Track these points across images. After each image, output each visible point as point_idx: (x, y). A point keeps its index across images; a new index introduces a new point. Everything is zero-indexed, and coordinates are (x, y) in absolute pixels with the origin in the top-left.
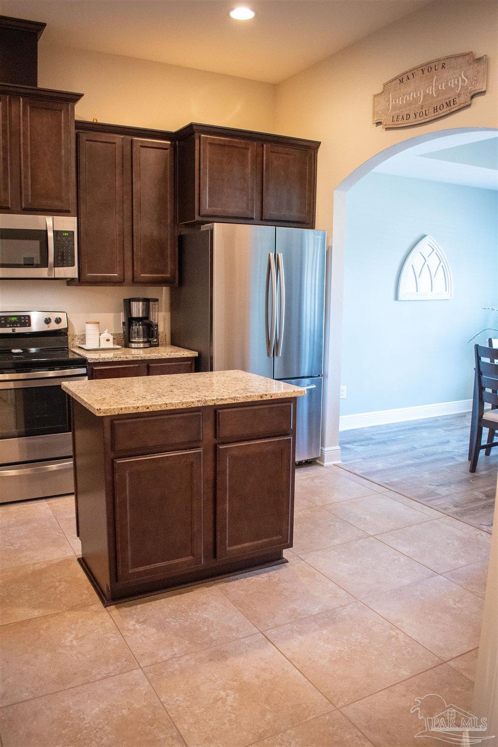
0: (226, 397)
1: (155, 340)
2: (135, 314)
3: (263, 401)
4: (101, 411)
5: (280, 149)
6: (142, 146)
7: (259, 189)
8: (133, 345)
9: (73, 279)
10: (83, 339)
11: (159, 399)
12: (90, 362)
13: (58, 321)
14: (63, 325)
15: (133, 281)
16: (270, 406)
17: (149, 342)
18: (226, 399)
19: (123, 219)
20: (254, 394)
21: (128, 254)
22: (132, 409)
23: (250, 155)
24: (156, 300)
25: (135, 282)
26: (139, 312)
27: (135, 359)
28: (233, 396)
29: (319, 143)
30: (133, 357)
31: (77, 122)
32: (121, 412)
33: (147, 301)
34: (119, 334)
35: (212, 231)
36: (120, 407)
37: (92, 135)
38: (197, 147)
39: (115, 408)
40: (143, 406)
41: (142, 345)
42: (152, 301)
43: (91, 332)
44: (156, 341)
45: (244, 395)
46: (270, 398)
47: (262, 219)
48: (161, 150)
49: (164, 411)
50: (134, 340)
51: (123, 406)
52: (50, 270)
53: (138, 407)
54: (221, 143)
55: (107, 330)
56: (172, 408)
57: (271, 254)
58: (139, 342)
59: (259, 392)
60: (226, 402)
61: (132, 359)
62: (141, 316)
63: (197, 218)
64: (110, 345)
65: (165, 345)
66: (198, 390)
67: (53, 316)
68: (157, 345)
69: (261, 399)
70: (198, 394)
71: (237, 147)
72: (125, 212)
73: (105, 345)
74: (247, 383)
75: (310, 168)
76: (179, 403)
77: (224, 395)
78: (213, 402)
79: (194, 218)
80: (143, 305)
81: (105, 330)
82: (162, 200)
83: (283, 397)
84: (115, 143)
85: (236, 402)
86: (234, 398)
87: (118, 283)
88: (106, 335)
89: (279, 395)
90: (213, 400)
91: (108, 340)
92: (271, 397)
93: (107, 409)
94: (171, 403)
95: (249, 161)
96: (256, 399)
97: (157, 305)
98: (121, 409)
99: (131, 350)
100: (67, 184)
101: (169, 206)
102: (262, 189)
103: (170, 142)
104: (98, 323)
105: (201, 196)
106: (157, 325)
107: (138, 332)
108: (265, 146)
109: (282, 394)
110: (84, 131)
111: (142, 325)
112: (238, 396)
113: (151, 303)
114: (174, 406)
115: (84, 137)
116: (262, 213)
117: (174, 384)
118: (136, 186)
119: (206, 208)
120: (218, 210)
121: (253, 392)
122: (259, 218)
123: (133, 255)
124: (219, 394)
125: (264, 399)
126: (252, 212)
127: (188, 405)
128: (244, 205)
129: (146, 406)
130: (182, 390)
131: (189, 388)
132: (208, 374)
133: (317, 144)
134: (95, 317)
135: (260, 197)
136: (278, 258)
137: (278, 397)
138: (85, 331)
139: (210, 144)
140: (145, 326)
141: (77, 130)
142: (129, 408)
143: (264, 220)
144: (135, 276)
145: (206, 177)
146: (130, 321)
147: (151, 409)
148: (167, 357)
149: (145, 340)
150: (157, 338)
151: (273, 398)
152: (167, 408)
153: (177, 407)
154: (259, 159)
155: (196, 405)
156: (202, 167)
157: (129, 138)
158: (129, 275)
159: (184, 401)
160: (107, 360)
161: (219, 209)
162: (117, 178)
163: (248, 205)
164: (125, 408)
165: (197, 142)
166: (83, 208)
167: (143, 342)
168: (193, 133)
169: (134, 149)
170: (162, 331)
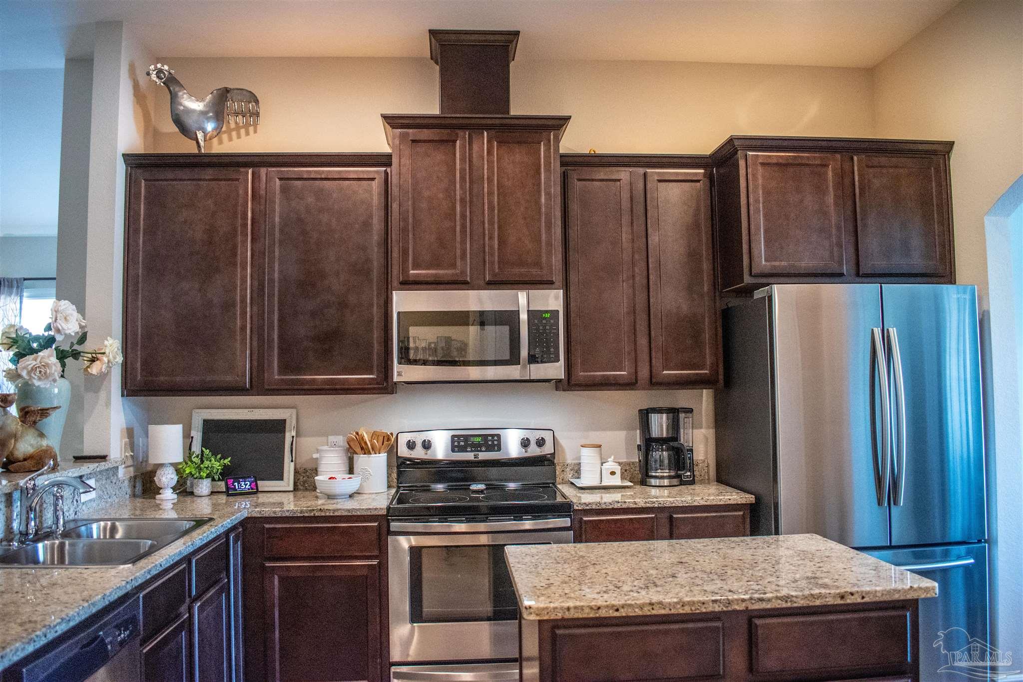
0: (769, 595)
1: (689, 474)
2: (655, 432)
3: (845, 604)
4: (532, 610)
5: (883, 160)
6: (660, 181)
7: (851, 227)
8: (653, 482)
9: (559, 381)
10: (577, 472)
11: (643, 592)
12: (577, 508)
13: (541, 443)
14: (548, 449)
15: (651, 382)
16: (862, 615)
17: (678, 476)
18: (769, 600)
19: (634, 289)
20: (828, 591)
21: (643, 341)
22: (587, 610)
23: (830, 174)
24: (690, 411)
25: (654, 383)
26: (662, 430)
27: (648, 505)
28: (784, 592)
29: (951, 144)
30: (646, 503)
31: (562, 156)
32: (568, 615)
33: (674, 412)
34: (633, 463)
35: (770, 298)
36: (566, 605)
37: (586, 172)
38: (742, 172)
39: (556, 608)
40: (607, 606)
41: (666, 482)
42: (685, 412)
43: (589, 458)
44: (691, 476)
45: (807, 592)
46: (859, 600)
47: (858, 274)
48: (688, 184)
49: (647, 616)
50: (654, 474)
51: (571, 604)
52: (524, 367)
53: (599, 608)
54: (781, 161)
55: (613, 457)
56: (663, 612)
57: (876, 330)
58: (662, 478)
59: (838, 587)
60: (769, 606)
61: (644, 505)
62: (665, 435)
63: (747, 279)
64: (617, 481)
65: (705, 481)
66: (723, 577)
67: (533, 436)
68: (692, 482)
69: (842, 602)
70: (719, 584)
71: (807, 165)
72: (637, 279)
73: (608, 481)
74: (821, 565)
75: (939, 185)
76: (676, 603)
77: (769, 589)
78: (744, 605)
79: (742, 280)
80: (668, 419)
81: (610, 457)
82: (693, 256)
83: (887, 598)
84: (619, 180)
85: (789, 605)
86: (786, 598)
87: (629, 385)
88: (611, 465)
89: (879, 594)
90: (743, 600)
91: (613, 473)
92: (863, 598)
93: (544, 609)
94: (660, 603)
95: (831, 184)
96: (830, 601)
97: (690, 419)
98: (568, 609)
99: (648, 489)
100: (549, 244)
101: (706, 266)
102: (856, 227)
103: (702, 171)
104: (600, 446)
105: (753, 245)
106: (691, 450)
107: (661, 461)
108: (855, 158)
109: (885, 593)
110: (573, 168)
111: (667, 450)
112: (793, 593)
113: (682, 415)
114: (667, 609)
115: (574, 176)
116: (858, 264)
117: (684, 560)
118: (654, 239)
119: (762, 262)
120: (782, 264)
121: (825, 586)
122: (853, 272)
123: (650, 342)
124: (757, 588)
125: (849, 601)
126: (840, 264)
127: (693, 608)
128: (826, 254)
129: (613, 606)
130: (693, 575)
131: (708, 570)
132: (754, 542)
133: (949, 146)
134: (596, 437)
135: (852, 239)
136: (888, 336)
137: (877, 599)
138: (579, 458)
139: (763, 164)
140: (671, 452)
141: (564, 168)
142: (582, 608)
143: (861, 275)
144: (653, 374)
145: (760, 215)
146: (649, 443)
147: (623, 613)
148: (703, 503)
149: (673, 473)
150: (692, 470)
151: (867, 600)
152: (654, 612)
153: (673, 611)
154: (847, 181)
155: (710, 609)
156: (751, 200)
157: (641, 171)
158: (644, 373)
159: (687, 599)
160: (604, 507)
161: (784, 263)
162: (624, 229)
163: (832, 252)
164: (576, 608)
165: (742, 163)
166: (573, 277)
167: (670, 477)
168: (735, 152)
169: (649, 186)
170: (703, 458)
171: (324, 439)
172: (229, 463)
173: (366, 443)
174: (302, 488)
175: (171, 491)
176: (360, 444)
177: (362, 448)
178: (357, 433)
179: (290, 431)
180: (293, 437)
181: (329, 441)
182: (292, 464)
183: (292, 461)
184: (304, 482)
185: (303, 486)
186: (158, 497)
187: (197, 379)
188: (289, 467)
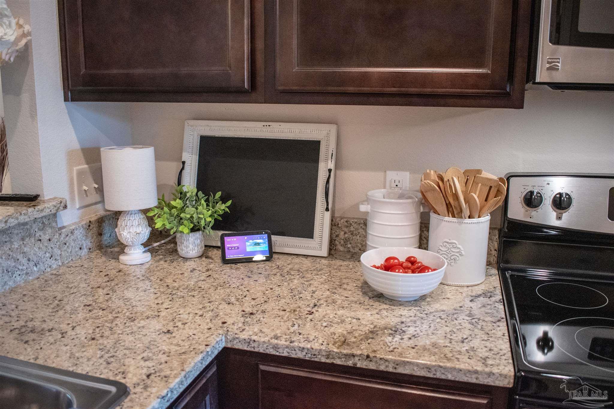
171: (380, 175)
172: (227, 210)
173: (456, 196)
174: (341, 249)
175: (142, 249)
176: (445, 197)
177: (448, 206)
178: (441, 178)
179: (326, 160)
180: (330, 171)
181: (388, 179)
182: (328, 215)
183: (327, 209)
184: (346, 240)
185: (344, 246)
186: (122, 258)
187: (167, 70)
188: (323, 218)
